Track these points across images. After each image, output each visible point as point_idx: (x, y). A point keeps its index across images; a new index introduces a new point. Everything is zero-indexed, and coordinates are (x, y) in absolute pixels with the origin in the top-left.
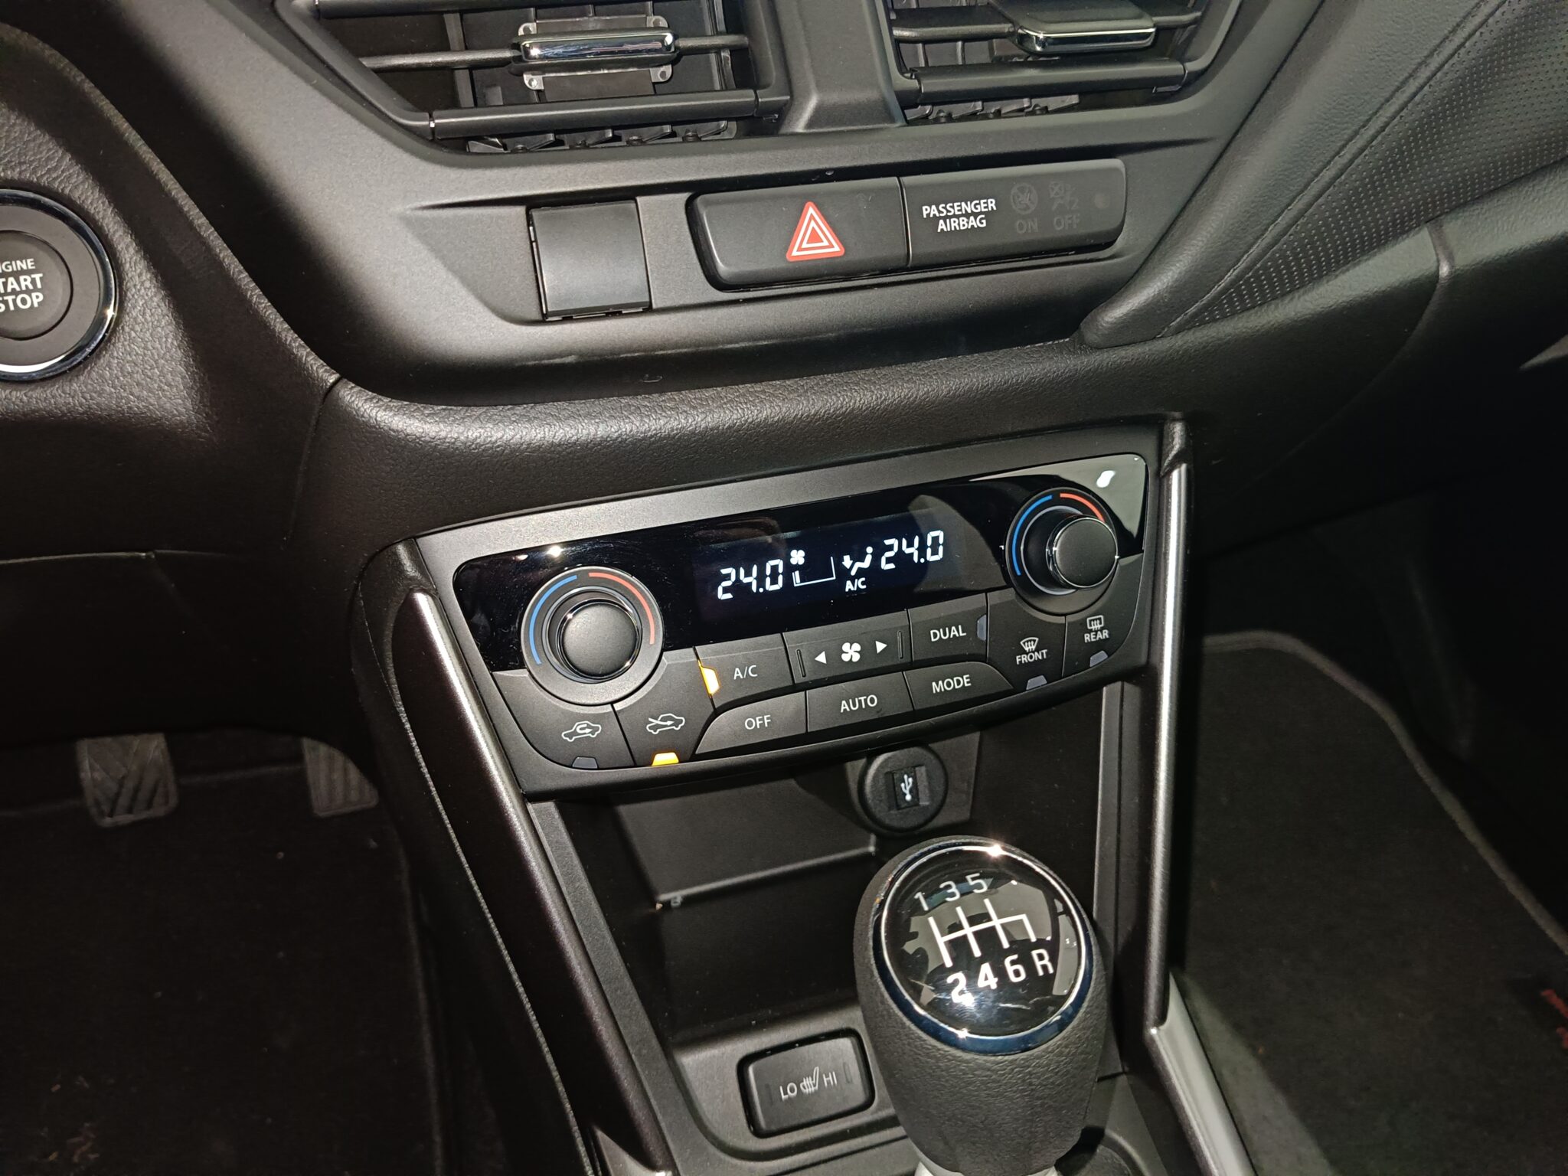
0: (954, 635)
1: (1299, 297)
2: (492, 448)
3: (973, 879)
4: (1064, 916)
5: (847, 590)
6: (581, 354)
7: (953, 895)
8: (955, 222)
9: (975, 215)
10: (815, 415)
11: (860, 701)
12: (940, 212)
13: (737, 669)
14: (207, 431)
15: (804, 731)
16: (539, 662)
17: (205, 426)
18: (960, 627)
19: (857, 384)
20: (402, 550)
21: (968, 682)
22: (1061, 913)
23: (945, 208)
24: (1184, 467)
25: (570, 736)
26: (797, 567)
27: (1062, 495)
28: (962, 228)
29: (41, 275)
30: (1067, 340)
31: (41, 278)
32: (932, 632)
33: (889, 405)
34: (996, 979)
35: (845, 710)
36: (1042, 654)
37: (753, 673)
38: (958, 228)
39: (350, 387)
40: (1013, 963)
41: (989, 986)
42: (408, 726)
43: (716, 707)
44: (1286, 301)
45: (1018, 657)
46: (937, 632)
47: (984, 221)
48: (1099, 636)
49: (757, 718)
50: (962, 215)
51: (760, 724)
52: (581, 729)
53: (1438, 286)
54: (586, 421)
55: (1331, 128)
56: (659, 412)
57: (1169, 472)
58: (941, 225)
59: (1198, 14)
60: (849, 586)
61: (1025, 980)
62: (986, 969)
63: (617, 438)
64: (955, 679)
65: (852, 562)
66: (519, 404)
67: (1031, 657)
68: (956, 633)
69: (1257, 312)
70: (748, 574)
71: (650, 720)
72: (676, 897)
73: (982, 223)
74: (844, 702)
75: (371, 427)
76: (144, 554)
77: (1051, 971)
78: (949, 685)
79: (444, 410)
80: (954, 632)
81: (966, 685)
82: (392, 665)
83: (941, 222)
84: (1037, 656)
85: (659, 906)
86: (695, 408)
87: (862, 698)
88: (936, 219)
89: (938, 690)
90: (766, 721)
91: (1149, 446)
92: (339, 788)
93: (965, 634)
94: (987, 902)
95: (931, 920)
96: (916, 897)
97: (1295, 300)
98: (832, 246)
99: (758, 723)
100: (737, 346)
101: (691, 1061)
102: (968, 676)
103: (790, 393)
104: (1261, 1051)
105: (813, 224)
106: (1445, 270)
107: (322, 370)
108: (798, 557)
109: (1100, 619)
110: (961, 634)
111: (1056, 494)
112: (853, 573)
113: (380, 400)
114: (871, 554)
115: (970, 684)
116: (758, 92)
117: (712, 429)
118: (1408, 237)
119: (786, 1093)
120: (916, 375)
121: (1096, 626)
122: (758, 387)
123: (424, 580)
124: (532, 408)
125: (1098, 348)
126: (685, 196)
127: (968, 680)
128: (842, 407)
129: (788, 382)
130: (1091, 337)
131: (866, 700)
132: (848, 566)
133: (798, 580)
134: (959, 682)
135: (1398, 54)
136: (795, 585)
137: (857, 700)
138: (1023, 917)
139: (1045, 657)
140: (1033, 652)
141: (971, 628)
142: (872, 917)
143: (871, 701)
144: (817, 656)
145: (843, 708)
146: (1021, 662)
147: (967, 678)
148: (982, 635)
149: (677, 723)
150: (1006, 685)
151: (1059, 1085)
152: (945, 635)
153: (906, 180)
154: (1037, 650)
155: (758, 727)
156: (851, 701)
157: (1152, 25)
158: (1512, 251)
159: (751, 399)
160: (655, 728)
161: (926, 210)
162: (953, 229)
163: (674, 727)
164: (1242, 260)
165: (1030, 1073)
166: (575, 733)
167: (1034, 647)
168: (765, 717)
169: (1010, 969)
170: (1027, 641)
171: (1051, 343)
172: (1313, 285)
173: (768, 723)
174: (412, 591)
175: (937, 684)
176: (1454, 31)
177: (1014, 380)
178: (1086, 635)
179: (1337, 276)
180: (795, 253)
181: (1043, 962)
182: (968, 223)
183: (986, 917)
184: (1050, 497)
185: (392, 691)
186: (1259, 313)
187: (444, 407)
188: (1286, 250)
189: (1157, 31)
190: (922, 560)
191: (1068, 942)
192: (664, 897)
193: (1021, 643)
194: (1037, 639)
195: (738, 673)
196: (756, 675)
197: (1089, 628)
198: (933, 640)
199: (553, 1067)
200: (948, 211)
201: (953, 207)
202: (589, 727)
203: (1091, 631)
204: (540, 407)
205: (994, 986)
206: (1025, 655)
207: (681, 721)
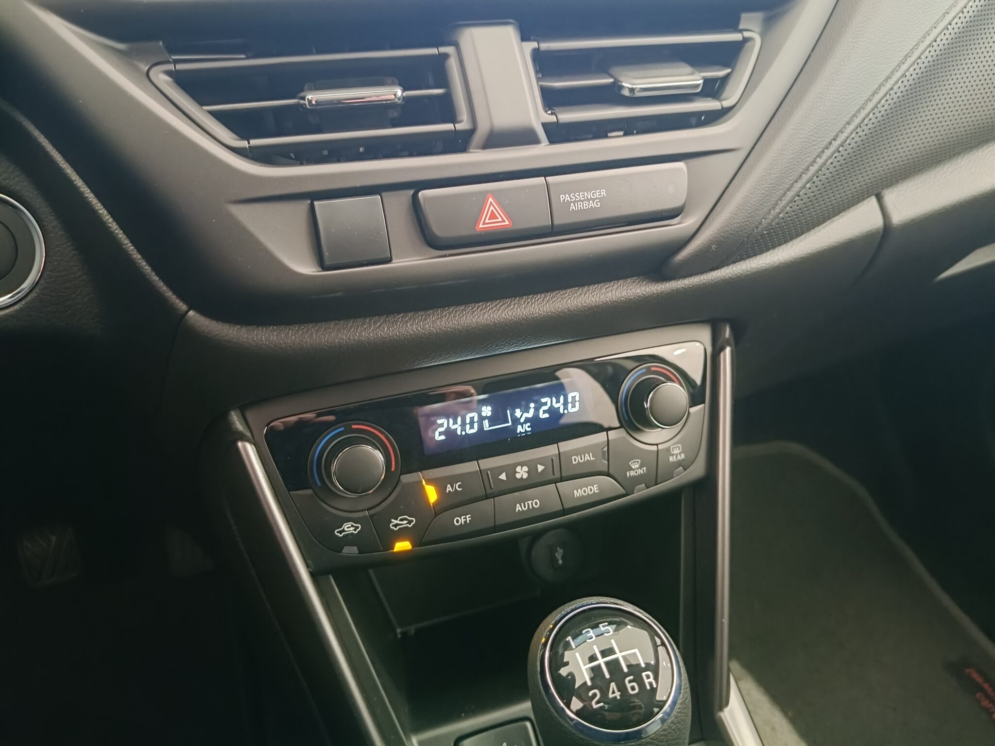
0: (588, 460)
2: (290, 350)
3: (603, 626)
4: (661, 647)
5: (518, 432)
7: (591, 637)
8: (580, 204)
9: (594, 200)
11: (528, 504)
12: (571, 198)
13: (449, 486)
15: (493, 525)
16: (320, 485)
18: (591, 454)
20: (234, 414)
21: (597, 490)
22: (659, 646)
23: (574, 196)
24: (729, 349)
25: (340, 532)
26: (486, 418)
27: (653, 369)
28: (585, 208)
34: (619, 693)
35: (519, 510)
36: (643, 470)
37: (459, 488)
38: (582, 208)
40: (630, 682)
41: (616, 697)
42: (235, 528)
43: (436, 510)
45: (628, 472)
46: (576, 457)
47: (599, 203)
48: (679, 458)
49: (462, 517)
50: (585, 200)
51: (464, 521)
52: (347, 528)
55: (814, 141)
56: (398, 324)
57: (720, 354)
58: (572, 206)
59: (729, 70)
60: (520, 429)
61: (639, 692)
62: (613, 685)
64: (589, 488)
65: (521, 413)
67: (636, 473)
68: (588, 458)
70: (455, 423)
71: (393, 519)
72: (411, 629)
73: (598, 205)
74: (518, 505)
75: (211, 339)
77: (655, 686)
78: (585, 492)
80: (587, 457)
83: (572, 204)
84: (640, 471)
85: (399, 636)
87: (530, 502)
88: (569, 203)
89: (578, 495)
90: (468, 519)
91: (707, 336)
93: (594, 459)
94: (613, 641)
95: (577, 654)
96: (567, 639)
98: (504, 221)
99: (463, 520)
100: (445, 284)
102: (597, 485)
105: (492, 208)
108: (487, 411)
109: (679, 447)
110: (592, 459)
111: (649, 368)
112: (522, 420)
114: (534, 408)
116: (456, 125)
120: (558, 298)
121: (676, 451)
123: (246, 434)
126: (412, 192)
127: (597, 488)
129: (478, 305)
131: (532, 503)
132: (519, 417)
133: (487, 426)
134: (591, 490)
135: (854, 95)
136: (485, 429)
137: (526, 503)
138: (636, 651)
139: (645, 472)
140: (638, 469)
141: (597, 455)
142: (539, 652)
143: (536, 504)
144: (500, 475)
145: (517, 509)
146: (630, 475)
147: (596, 487)
149: (410, 522)
150: (622, 491)
152: (581, 459)
153: (550, 179)
154: (641, 467)
155: (463, 523)
156: (522, 504)
157: (701, 78)
158: (928, 212)
160: (396, 525)
161: (563, 197)
162: (579, 209)
163: (408, 525)
166: (343, 531)
167: (638, 466)
168: (467, 516)
169: (629, 686)
170: (634, 462)
172: (806, 236)
173: (469, 520)
175: (577, 491)
176: (886, 80)
178: (670, 457)
180: (481, 226)
181: (649, 680)
182: (589, 205)
183: (611, 651)
184: (645, 370)
189: (704, 82)
190: (566, 411)
191: (665, 664)
193: (630, 463)
194: (639, 461)
195: (449, 488)
196: (461, 489)
197: (672, 452)
198: (574, 463)
200: (576, 198)
201: (579, 195)
202: (352, 526)
203: (673, 455)
205: (618, 697)
206: (633, 471)
207: (412, 521)
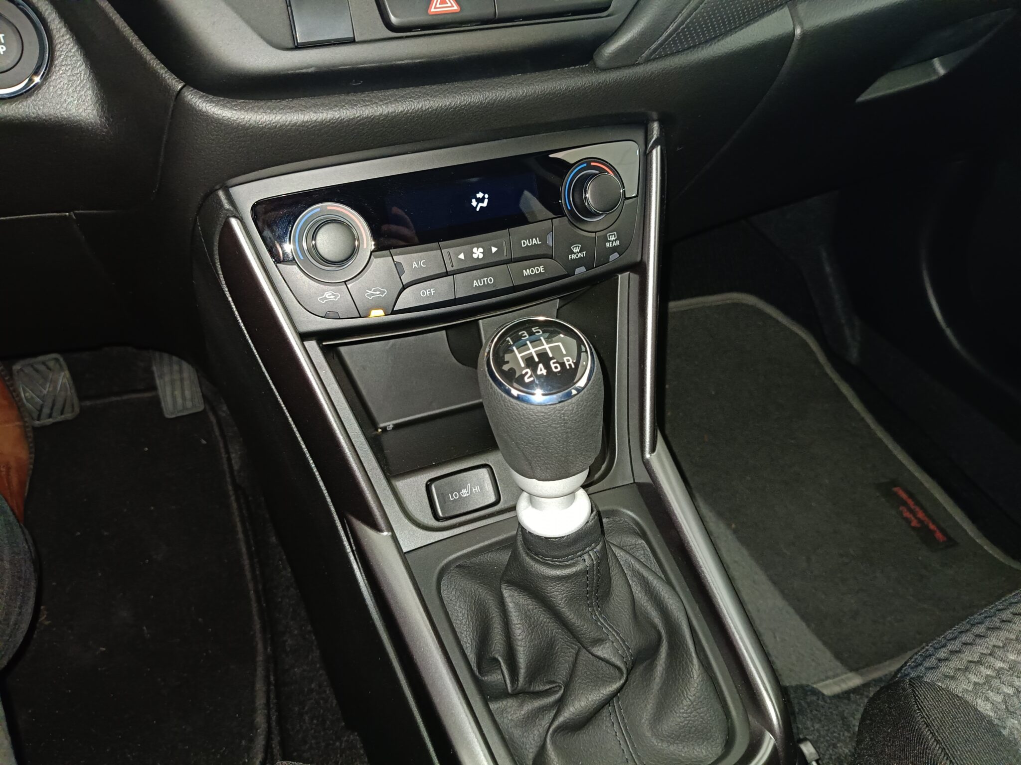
0: (535, 243)
1: (715, 43)
2: (270, 124)
3: (535, 330)
4: (583, 351)
6: (316, 66)
7: (525, 336)
10: (449, 105)
11: (484, 281)
13: (414, 263)
14: (106, 128)
15: (454, 298)
16: (302, 258)
17: (105, 125)
18: (538, 239)
19: (472, 88)
20: (221, 194)
21: (543, 270)
24: (659, 147)
25: (322, 300)
27: (592, 164)
29: (3, 35)
30: (587, 65)
31: (3, 37)
32: (522, 241)
33: (490, 100)
34: (546, 371)
35: (476, 285)
36: (583, 254)
37: (423, 265)
39: (190, 90)
40: (554, 363)
41: (542, 373)
42: (230, 299)
43: (404, 284)
44: (708, 45)
45: (570, 256)
46: (525, 241)
48: (614, 244)
49: (427, 290)
52: (328, 296)
53: (795, 39)
54: (321, 108)
56: (362, 103)
57: (651, 152)
61: (560, 370)
62: (541, 366)
63: (339, 118)
64: (536, 268)
66: (283, 99)
67: (577, 256)
68: (536, 242)
69: (691, 51)
71: (367, 291)
72: (390, 425)
74: (475, 281)
75: (204, 112)
76: (67, 214)
78: (532, 271)
79: (243, 102)
80: (534, 241)
81: (542, 271)
82: (219, 263)
84: (580, 255)
85: (380, 430)
86: (381, 101)
87: (485, 279)
89: (527, 274)
90: (432, 292)
91: (640, 136)
94: (542, 338)
95: (514, 348)
96: (507, 339)
97: (713, 45)
98: (453, 6)
99: (428, 293)
100: (403, 62)
101: (401, 485)
102: (543, 266)
103: (435, 92)
106: (798, 31)
107: (175, 81)
109: (614, 234)
110: (539, 243)
111: (589, 163)
113: (207, 97)
114: (488, 198)
115: (544, 271)
117: (392, 113)
118: (776, 11)
119: (452, 497)
120: (504, 83)
121: (612, 238)
122: (417, 90)
123: (235, 212)
124: (291, 101)
125: (604, 70)
128: (464, 101)
129: (433, 87)
130: (600, 62)
131: (487, 280)
134: (538, 270)
137: (482, 280)
138: (560, 344)
139: (585, 255)
140: (578, 253)
141: (543, 240)
143: (490, 280)
144: (459, 255)
145: (474, 285)
146: (571, 258)
147: (542, 268)
148: (550, 242)
149: (382, 293)
150: (564, 272)
152: (530, 243)
154: (580, 251)
155: (428, 295)
156: (479, 280)
158: (835, 20)
159: (413, 96)
160: (370, 295)
163: (381, 295)
164: (679, 17)
165: (563, 414)
166: (325, 298)
167: (578, 250)
168: (432, 290)
169: (553, 366)
170: (575, 247)
171: (578, 67)
174: (228, 217)
175: (526, 271)
177: (559, 87)
178: (606, 243)
179: (736, 32)
180: (433, 10)
181: (569, 363)
183: (540, 344)
184: (585, 165)
185: (220, 279)
186: (693, 52)
187: (243, 101)
188: (704, 13)
192: (382, 425)
193: (572, 248)
194: (580, 246)
195: (415, 265)
196: (425, 266)
197: (609, 239)
198: (523, 246)
199: (323, 488)
202: (333, 295)
203: (609, 241)
204: (295, 101)
205: (545, 374)
206: (574, 255)
207: (384, 292)
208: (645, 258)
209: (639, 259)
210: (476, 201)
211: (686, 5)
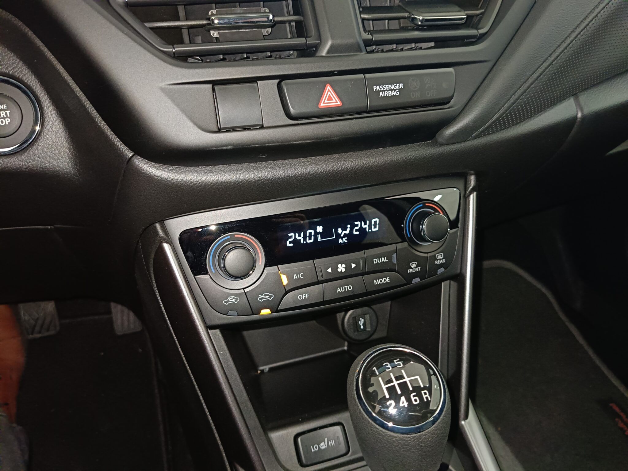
0: (383, 261)
1: (523, 125)
2: (197, 184)
3: (397, 361)
4: (433, 376)
6: (233, 145)
7: (389, 368)
8: (386, 93)
9: (395, 90)
10: (329, 171)
12: (380, 89)
13: (295, 275)
14: (77, 176)
15: (322, 300)
16: (214, 272)
17: (76, 174)
18: (385, 258)
19: (346, 158)
20: (158, 226)
21: (389, 280)
22: (432, 375)
23: (382, 87)
24: (475, 193)
25: (226, 302)
26: (319, 233)
27: (427, 204)
28: (389, 95)
29: (9, 111)
30: (431, 141)
31: (9, 112)
32: (374, 260)
33: (358, 167)
34: (407, 403)
35: (339, 291)
36: (419, 269)
37: (301, 276)
38: (388, 95)
39: (138, 158)
40: (414, 396)
41: (404, 406)
42: (159, 298)
43: (287, 290)
44: (518, 126)
45: (409, 270)
46: (376, 259)
47: (398, 93)
48: (441, 261)
49: (303, 295)
50: (389, 90)
52: (231, 299)
53: (577, 121)
54: (236, 173)
55: (537, 57)
56: (265, 169)
57: (469, 196)
58: (381, 94)
59: (483, 10)
60: (340, 241)
61: (419, 403)
62: (403, 399)
63: (248, 180)
64: (383, 279)
65: (342, 231)
66: (208, 166)
67: (414, 270)
68: (384, 260)
69: (506, 131)
70: (300, 236)
71: (259, 295)
72: (266, 368)
73: (397, 93)
74: (338, 288)
75: (147, 175)
76: (49, 227)
77: (429, 399)
78: (381, 281)
79: (177, 168)
80: (383, 260)
81: (388, 281)
82: (153, 273)
83: (381, 93)
84: (416, 270)
85: (259, 372)
86: (280, 168)
88: (379, 92)
89: (377, 284)
90: (307, 296)
91: (461, 184)
92: (126, 323)
93: (387, 261)
94: (403, 371)
95: (380, 379)
96: (373, 369)
97: (521, 126)
98: (337, 102)
100: (298, 142)
101: (275, 436)
102: (389, 278)
103: (319, 162)
104: (499, 429)
105: (329, 93)
106: (579, 115)
107: (127, 151)
108: (320, 229)
109: (442, 255)
110: (386, 261)
111: (424, 204)
112: (342, 235)
113: (150, 163)
114: (350, 228)
115: (389, 281)
116: (307, 39)
117: (287, 177)
118: (565, 101)
119: (314, 449)
120: (370, 155)
121: (440, 257)
122: (306, 159)
123: (167, 238)
124: (213, 167)
125: (442, 145)
126: (277, 81)
127: (389, 279)
128: (340, 168)
129: (318, 157)
130: (440, 140)
131: (347, 288)
132: (340, 233)
133: (320, 238)
134: (385, 280)
135: (563, 28)
136: (319, 240)
137: (344, 287)
138: (418, 377)
139: (420, 270)
140: (415, 268)
141: (390, 258)
142: (355, 378)
143: (350, 288)
144: (328, 269)
146: (410, 272)
147: (388, 279)
148: (395, 261)
149: (270, 297)
150: (404, 281)
151: (432, 447)
152: (379, 261)
153: (368, 76)
154: (417, 267)
155: (304, 298)
156: (341, 288)
157: (465, 14)
158: (606, 108)
159: (303, 164)
160: (261, 299)
161: (375, 88)
162: (386, 96)
163: (269, 299)
164: (501, 109)
165: (421, 442)
166: (229, 301)
167: (415, 266)
168: (307, 294)
169: (413, 399)
170: (413, 264)
171: (424, 142)
172: (528, 120)
174: (162, 242)
175: (376, 281)
176: (585, 19)
177: (409, 157)
178: (436, 261)
179: (537, 117)
180: (322, 105)
181: (426, 396)
182: (392, 93)
183: (402, 377)
184: (421, 205)
185: (153, 284)
187: (177, 167)
188: (519, 106)
189: (467, 17)
190: (370, 231)
191: (436, 387)
192: (261, 368)
193: (410, 264)
194: (416, 263)
195: (295, 276)
196: (303, 277)
197: (437, 258)
198: (375, 263)
199: (218, 439)
200: (384, 88)
201: (386, 87)
202: (234, 298)
203: (438, 260)
204: (216, 167)
205: (406, 406)
206: (412, 269)
207: (272, 296)
208: (463, 271)
209: (458, 271)
210: (341, 230)
211: (508, 101)
